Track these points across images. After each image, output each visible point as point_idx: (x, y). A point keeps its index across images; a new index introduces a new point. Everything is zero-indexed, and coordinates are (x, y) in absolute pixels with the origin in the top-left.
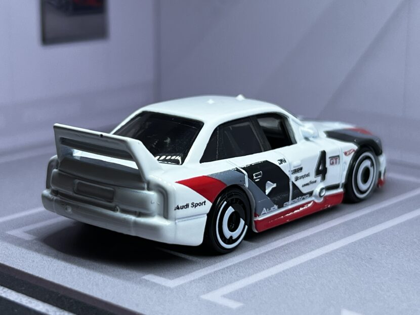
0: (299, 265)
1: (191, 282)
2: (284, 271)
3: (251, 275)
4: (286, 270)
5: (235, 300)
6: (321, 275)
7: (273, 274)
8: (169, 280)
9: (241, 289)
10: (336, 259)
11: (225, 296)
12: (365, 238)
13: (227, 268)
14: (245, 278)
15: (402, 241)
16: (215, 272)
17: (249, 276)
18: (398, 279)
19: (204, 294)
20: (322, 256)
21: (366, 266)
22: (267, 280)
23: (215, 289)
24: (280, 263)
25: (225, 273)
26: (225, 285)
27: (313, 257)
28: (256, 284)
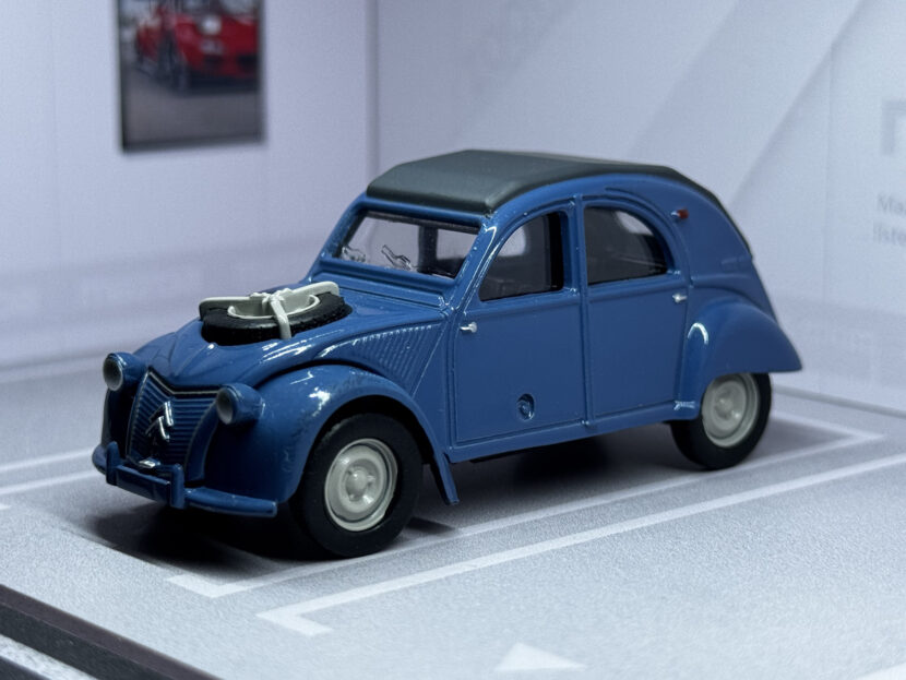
0: (484, 568)
1: (254, 590)
2: (447, 578)
3: (380, 581)
4: (453, 576)
5: (320, 622)
6: (515, 587)
7: (422, 582)
8: (215, 586)
9: (343, 605)
10: (565, 560)
11: (303, 616)
12: (649, 528)
13: (340, 569)
14: (362, 585)
15: (721, 534)
16: (310, 576)
17: (373, 583)
18: (663, 598)
19: (268, 609)
20: (541, 555)
21: (617, 574)
22: (406, 590)
23: (293, 603)
24: (450, 563)
25: (330, 578)
26: (318, 596)
27: (521, 556)
28: (380, 596)
